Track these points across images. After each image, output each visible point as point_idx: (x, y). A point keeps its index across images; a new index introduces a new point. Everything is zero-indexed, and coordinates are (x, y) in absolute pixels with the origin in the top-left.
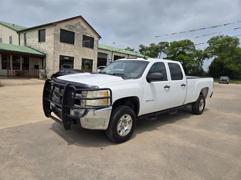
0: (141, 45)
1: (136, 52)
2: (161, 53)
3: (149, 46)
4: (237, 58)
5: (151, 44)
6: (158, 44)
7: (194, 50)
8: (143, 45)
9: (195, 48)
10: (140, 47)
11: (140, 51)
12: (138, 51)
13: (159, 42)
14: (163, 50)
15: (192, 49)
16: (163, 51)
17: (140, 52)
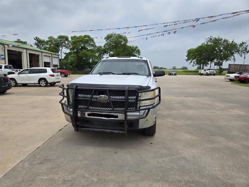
0: (37, 38)
1: (31, 46)
2: (62, 48)
3: (46, 39)
4: (128, 53)
5: (50, 38)
6: (57, 38)
7: (94, 45)
8: (39, 38)
9: (95, 44)
10: (35, 39)
11: (36, 44)
12: (33, 45)
13: (58, 36)
14: (64, 44)
15: (93, 44)
16: (64, 46)
17: (36, 46)
